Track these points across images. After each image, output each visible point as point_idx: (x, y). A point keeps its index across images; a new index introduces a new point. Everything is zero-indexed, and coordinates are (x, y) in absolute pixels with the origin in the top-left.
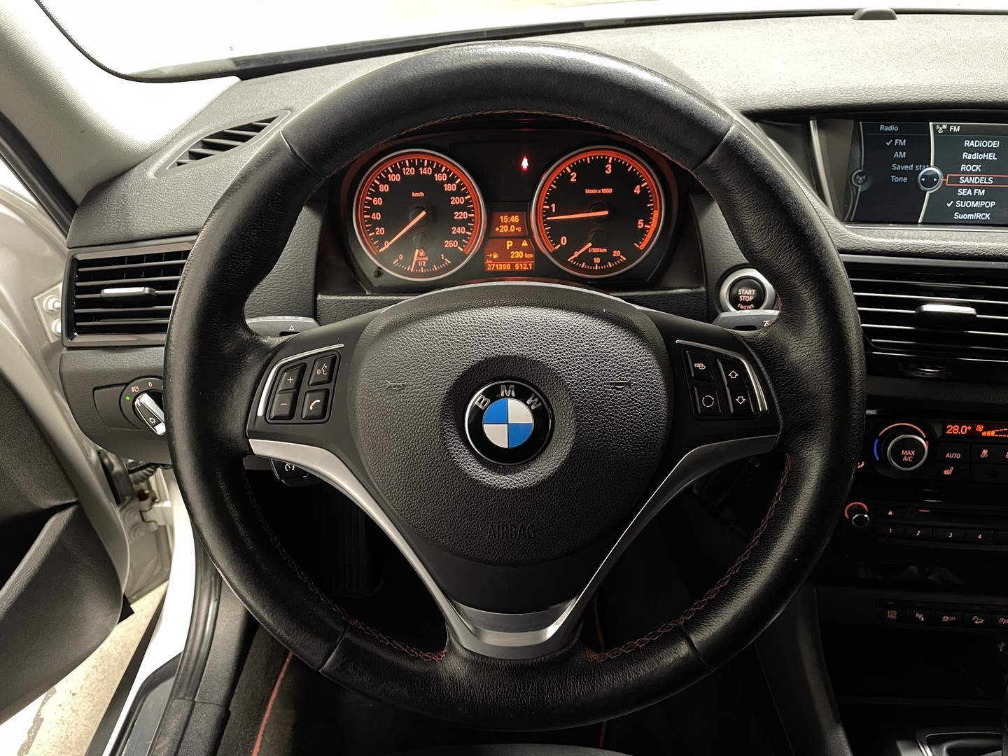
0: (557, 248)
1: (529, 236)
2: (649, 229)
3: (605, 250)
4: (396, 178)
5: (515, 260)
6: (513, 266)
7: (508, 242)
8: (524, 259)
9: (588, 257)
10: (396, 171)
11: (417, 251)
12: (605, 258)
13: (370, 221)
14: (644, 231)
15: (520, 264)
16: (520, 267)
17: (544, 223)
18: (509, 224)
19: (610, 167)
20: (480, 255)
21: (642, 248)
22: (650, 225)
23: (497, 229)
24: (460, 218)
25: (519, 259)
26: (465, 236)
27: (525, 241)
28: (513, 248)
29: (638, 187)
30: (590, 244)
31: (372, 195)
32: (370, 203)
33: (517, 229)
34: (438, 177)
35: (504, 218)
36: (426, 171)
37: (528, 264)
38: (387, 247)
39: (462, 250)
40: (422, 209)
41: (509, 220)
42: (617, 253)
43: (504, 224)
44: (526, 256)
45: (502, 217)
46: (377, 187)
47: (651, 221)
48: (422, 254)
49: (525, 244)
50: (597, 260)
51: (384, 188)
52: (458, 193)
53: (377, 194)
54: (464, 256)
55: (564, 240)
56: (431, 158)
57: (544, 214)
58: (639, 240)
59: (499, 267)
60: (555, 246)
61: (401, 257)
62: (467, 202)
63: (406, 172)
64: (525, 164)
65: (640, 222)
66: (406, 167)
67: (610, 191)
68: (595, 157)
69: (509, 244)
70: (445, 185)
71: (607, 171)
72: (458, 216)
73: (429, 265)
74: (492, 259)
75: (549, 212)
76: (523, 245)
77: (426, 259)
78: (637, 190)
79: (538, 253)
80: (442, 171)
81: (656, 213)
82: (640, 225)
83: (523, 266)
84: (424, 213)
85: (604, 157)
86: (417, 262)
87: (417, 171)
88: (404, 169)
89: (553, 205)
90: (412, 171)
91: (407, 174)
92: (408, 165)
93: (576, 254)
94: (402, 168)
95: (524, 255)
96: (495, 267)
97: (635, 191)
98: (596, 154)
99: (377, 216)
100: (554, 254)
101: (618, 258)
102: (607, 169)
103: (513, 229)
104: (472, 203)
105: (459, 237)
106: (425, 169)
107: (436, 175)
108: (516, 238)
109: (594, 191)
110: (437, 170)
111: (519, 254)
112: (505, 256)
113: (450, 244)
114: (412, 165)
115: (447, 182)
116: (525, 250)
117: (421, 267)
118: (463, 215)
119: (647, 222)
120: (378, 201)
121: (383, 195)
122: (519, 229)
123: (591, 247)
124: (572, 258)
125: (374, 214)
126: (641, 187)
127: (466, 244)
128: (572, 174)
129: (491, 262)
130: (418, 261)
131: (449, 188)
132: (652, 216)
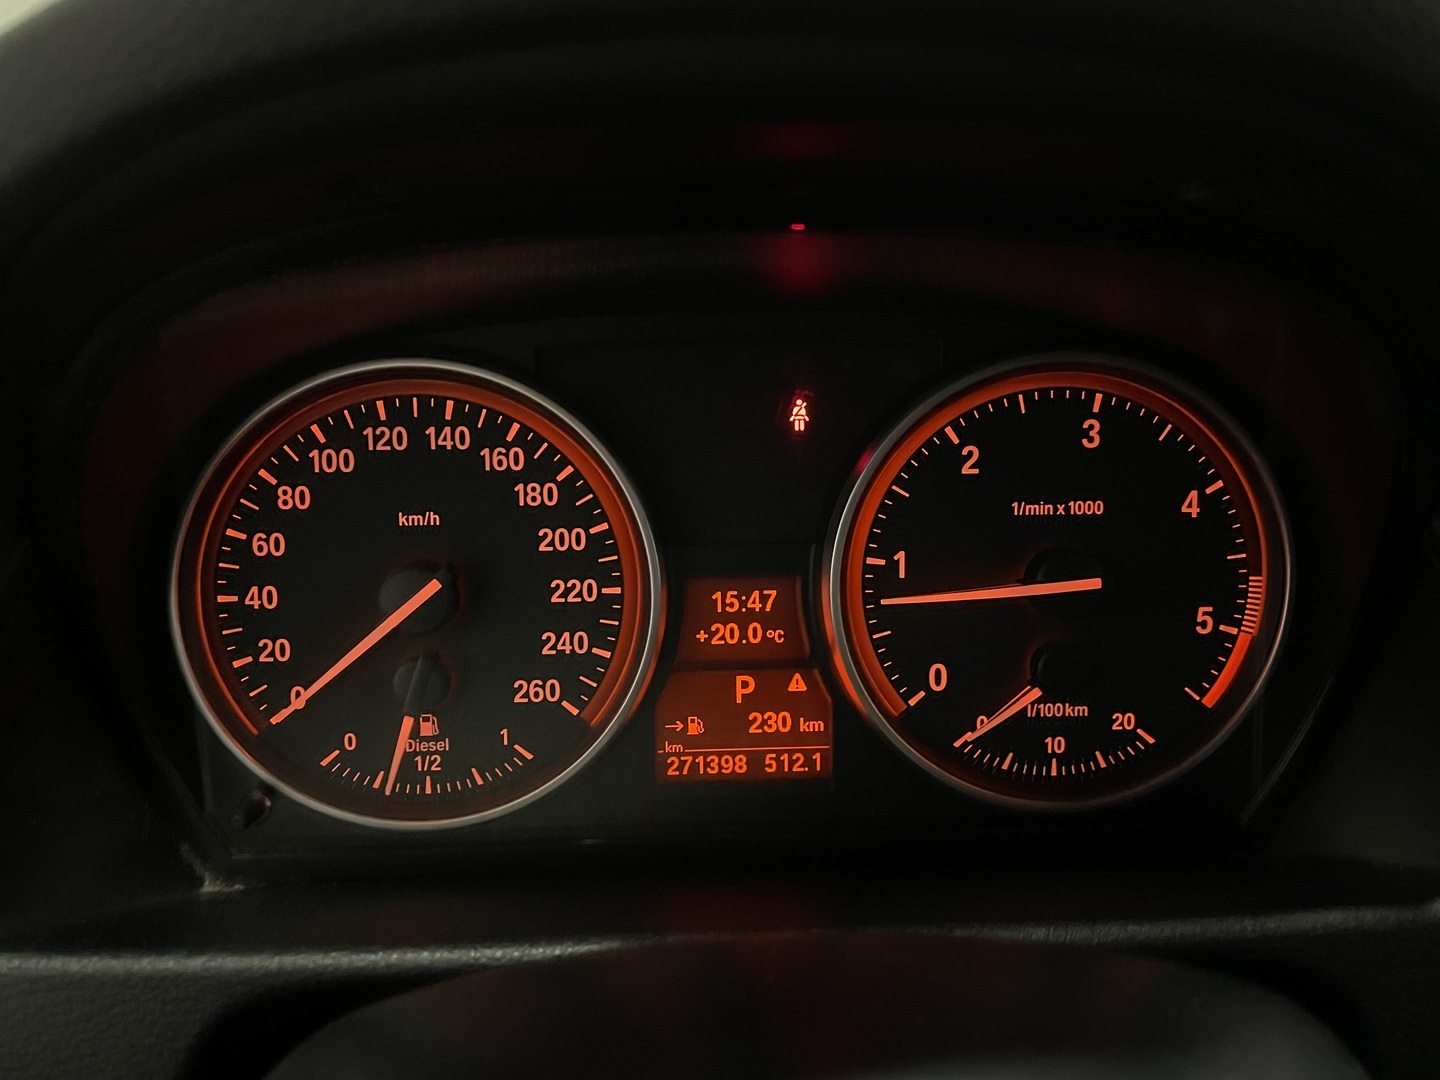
0: (912, 702)
1: (816, 658)
2: (1233, 639)
3: (1083, 710)
4: (343, 461)
5: (764, 739)
6: (756, 761)
7: (739, 679)
8: (795, 736)
9: (1024, 734)
10: (338, 437)
11: (408, 723)
12: (1085, 736)
13: (239, 612)
14: (1219, 644)
15: (779, 753)
16: (780, 763)
17: (868, 615)
18: (743, 619)
19: (1097, 426)
20: (642, 728)
21: (1209, 701)
22: (1238, 624)
23: (702, 636)
24: (570, 599)
25: (777, 738)
26: (589, 663)
27: (797, 676)
28: (753, 702)
29: (1194, 494)
30: (1037, 693)
31: (250, 524)
32: (242, 550)
33: (770, 634)
34: (494, 459)
35: (727, 600)
36: (450, 439)
37: (808, 755)
38: (298, 704)
39: (575, 712)
40: (428, 571)
41: (743, 604)
42: (1124, 721)
43: (725, 618)
44: (803, 727)
45: (718, 595)
46: (268, 494)
47: (1242, 609)
48: (428, 729)
49: (797, 684)
50: (1056, 745)
51: (292, 498)
52: (564, 515)
53: (269, 519)
54: (584, 734)
55: (939, 677)
56: (469, 395)
57: (866, 584)
58: (1202, 678)
59: (707, 765)
60: (906, 697)
61: (350, 741)
62: (596, 544)
63: (377, 439)
64: (799, 415)
65: (1203, 613)
66: (379, 423)
67: (1096, 508)
68: (1044, 392)
69: (744, 685)
70: (520, 487)
71: (1085, 441)
72: (565, 595)
73: (455, 766)
74: (683, 737)
75: (884, 581)
76: (792, 688)
77: (446, 745)
78: (1191, 506)
79: (844, 715)
80: (509, 438)
81: (1257, 585)
82: (1204, 625)
83: (792, 763)
84: (434, 586)
85: (1076, 392)
86: (408, 757)
87: (418, 439)
88: (369, 431)
89: (901, 556)
90: (395, 438)
91: (379, 447)
92: (383, 417)
93: (985, 725)
94: (360, 427)
95: (796, 724)
96: (695, 765)
97: (1184, 509)
98: (1049, 382)
99: (263, 598)
100: (906, 722)
101: (1132, 737)
102: (1086, 434)
103: (755, 633)
104: (614, 549)
105: (567, 668)
106: (447, 430)
107: (486, 452)
108: (767, 665)
109: (1043, 509)
110: (491, 435)
111: (778, 721)
112: (728, 727)
113: (531, 691)
114: (396, 417)
115: (525, 477)
116: (796, 705)
117: (424, 774)
118: (584, 590)
119: (1228, 611)
120: (269, 545)
121: (288, 522)
122: (776, 635)
123: (1038, 701)
124: (969, 736)
125: (255, 589)
126: (1202, 496)
127: (591, 691)
128: (965, 452)
129: (679, 748)
130: (415, 754)
131: (533, 495)
132: (1244, 594)
